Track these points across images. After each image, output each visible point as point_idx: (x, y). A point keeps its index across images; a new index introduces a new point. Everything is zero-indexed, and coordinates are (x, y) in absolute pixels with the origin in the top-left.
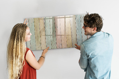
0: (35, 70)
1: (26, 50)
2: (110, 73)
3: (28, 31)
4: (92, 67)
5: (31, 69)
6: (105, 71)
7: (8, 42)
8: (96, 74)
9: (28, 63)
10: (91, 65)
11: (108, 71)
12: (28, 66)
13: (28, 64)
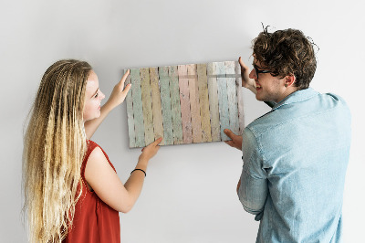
0: (115, 212)
1: (85, 148)
2: (339, 225)
3: (92, 84)
4: (279, 204)
5: (101, 209)
6: (324, 220)
7: (29, 120)
8: (292, 229)
9: (92, 190)
10: (277, 200)
11: (333, 220)
12: (94, 201)
13: (92, 193)
